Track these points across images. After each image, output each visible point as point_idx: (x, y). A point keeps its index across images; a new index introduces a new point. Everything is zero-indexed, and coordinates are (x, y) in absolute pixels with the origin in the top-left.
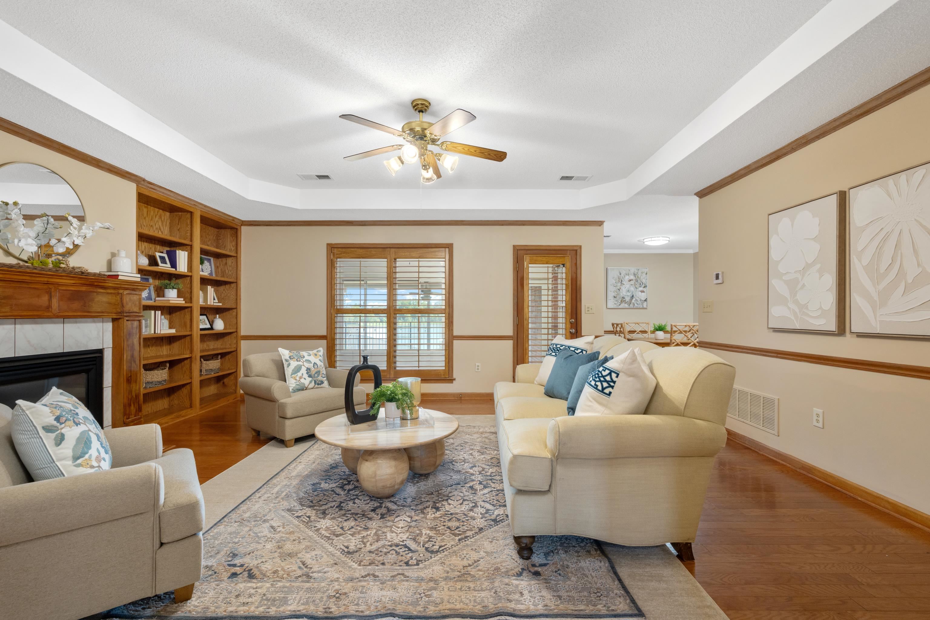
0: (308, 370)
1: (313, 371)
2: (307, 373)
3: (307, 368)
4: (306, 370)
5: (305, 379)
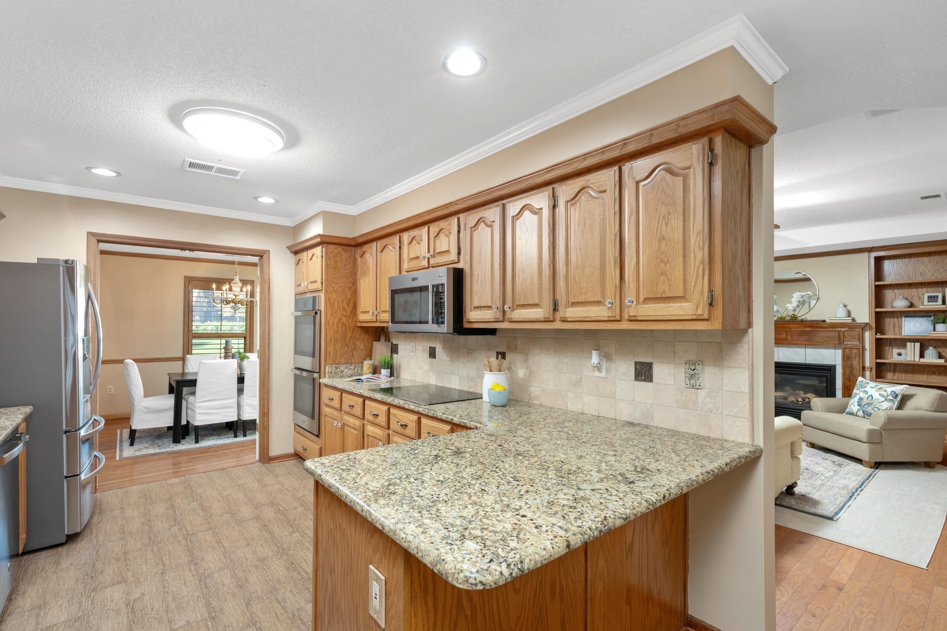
0: (861, 399)
1: (865, 401)
2: (858, 402)
3: (860, 397)
4: (859, 399)
5: (854, 406)
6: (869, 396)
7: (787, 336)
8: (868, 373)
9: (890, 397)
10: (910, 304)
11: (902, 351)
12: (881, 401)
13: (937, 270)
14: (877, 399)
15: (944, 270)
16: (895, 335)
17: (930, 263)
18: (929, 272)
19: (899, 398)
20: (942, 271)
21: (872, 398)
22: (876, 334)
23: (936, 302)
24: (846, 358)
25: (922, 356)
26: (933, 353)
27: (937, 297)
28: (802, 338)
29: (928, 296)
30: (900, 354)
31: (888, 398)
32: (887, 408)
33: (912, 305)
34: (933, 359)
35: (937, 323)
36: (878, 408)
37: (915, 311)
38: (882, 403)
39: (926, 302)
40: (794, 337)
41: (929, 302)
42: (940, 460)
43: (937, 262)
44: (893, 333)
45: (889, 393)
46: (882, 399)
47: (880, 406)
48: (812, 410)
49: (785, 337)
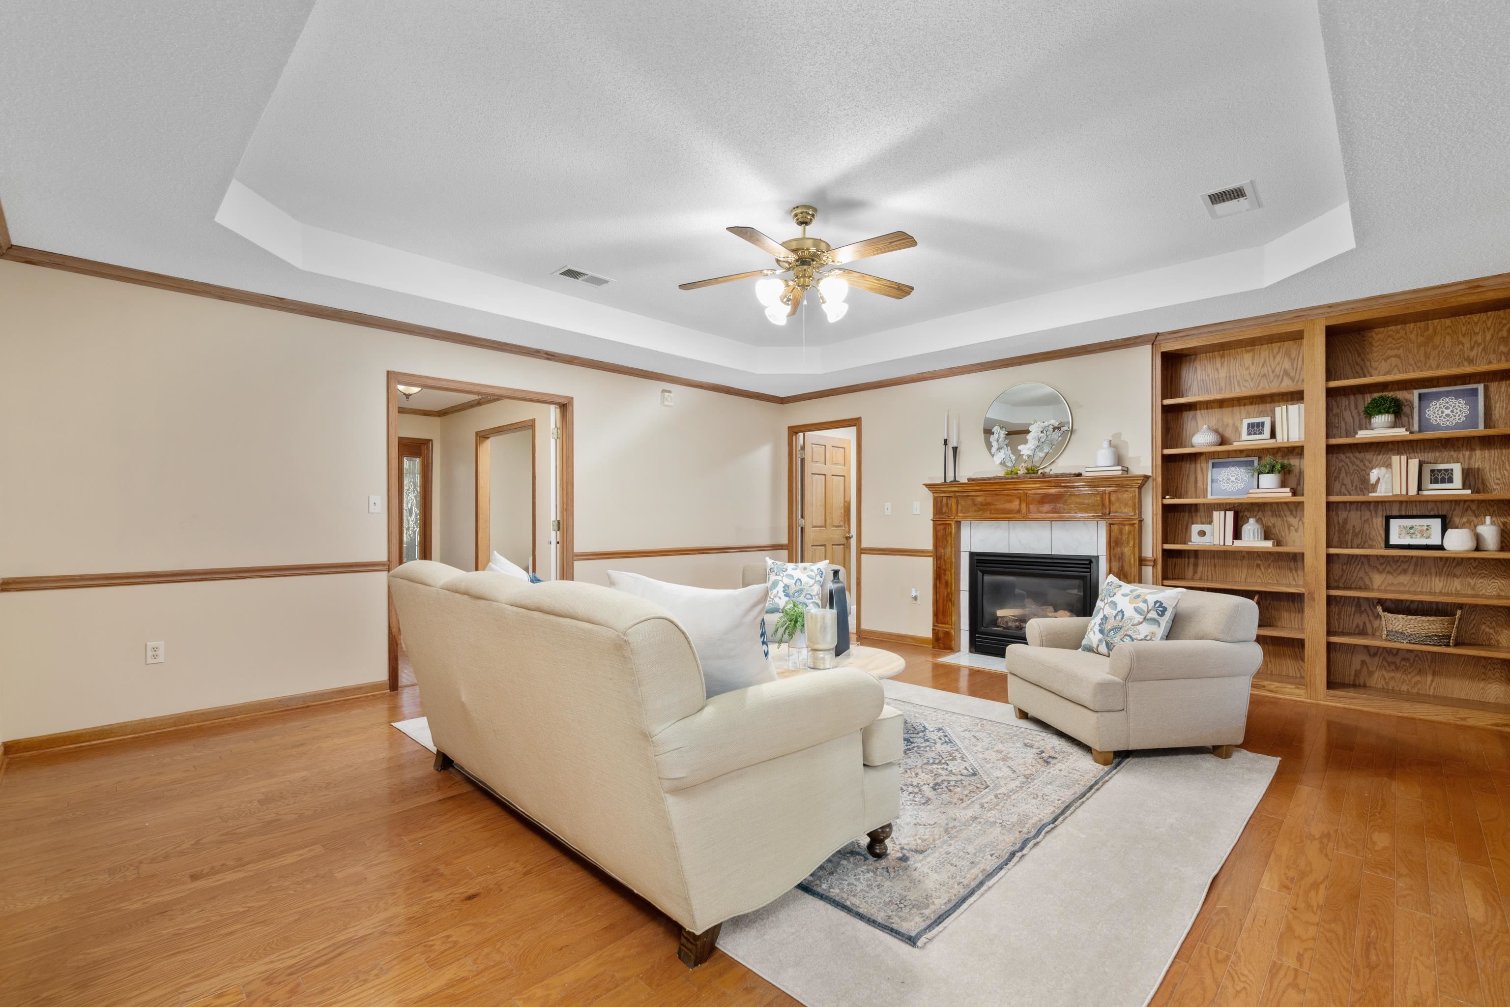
6: (1119, 612)
7: (1020, 505)
8: (1148, 571)
9: (1153, 615)
10: (1219, 440)
11: (1205, 527)
12: (1136, 622)
13: (1264, 375)
14: (1131, 619)
15: (1276, 375)
16: (1196, 498)
17: (1253, 364)
18: (1252, 380)
19: (1168, 615)
20: (1272, 378)
21: (1123, 616)
22: (1164, 498)
23: (1260, 433)
24: (1113, 543)
25: (1237, 535)
26: (1254, 530)
27: (1263, 423)
28: (1047, 507)
29: (1249, 424)
30: (1202, 533)
31: (1150, 616)
32: (1147, 636)
33: (1223, 441)
34: (1254, 541)
35: (1262, 473)
36: (1130, 636)
37: (1228, 452)
38: (1138, 627)
39: (1244, 436)
40: (1032, 507)
41: (1249, 434)
42: (1240, 740)
43: (1265, 361)
44: (1194, 496)
45: (1151, 605)
46: (1139, 618)
47: (1135, 632)
48: (1027, 644)
49: (1018, 507)
